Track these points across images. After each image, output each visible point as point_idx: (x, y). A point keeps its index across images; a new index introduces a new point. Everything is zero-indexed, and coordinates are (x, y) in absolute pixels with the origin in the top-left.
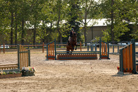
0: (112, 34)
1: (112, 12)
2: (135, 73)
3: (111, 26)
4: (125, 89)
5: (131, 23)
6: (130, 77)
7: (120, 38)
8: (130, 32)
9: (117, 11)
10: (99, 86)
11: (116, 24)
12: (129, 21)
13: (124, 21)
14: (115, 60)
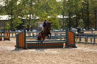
0: (12, 25)
1: (12, 11)
2: (26, 49)
3: (11, 20)
4: (20, 58)
5: (23, 18)
6: (23, 51)
7: (16, 27)
8: (23, 24)
9: (15, 10)
10: (3, 57)
11: (14, 18)
12: (22, 17)
13: (19, 17)
14: (14, 41)
